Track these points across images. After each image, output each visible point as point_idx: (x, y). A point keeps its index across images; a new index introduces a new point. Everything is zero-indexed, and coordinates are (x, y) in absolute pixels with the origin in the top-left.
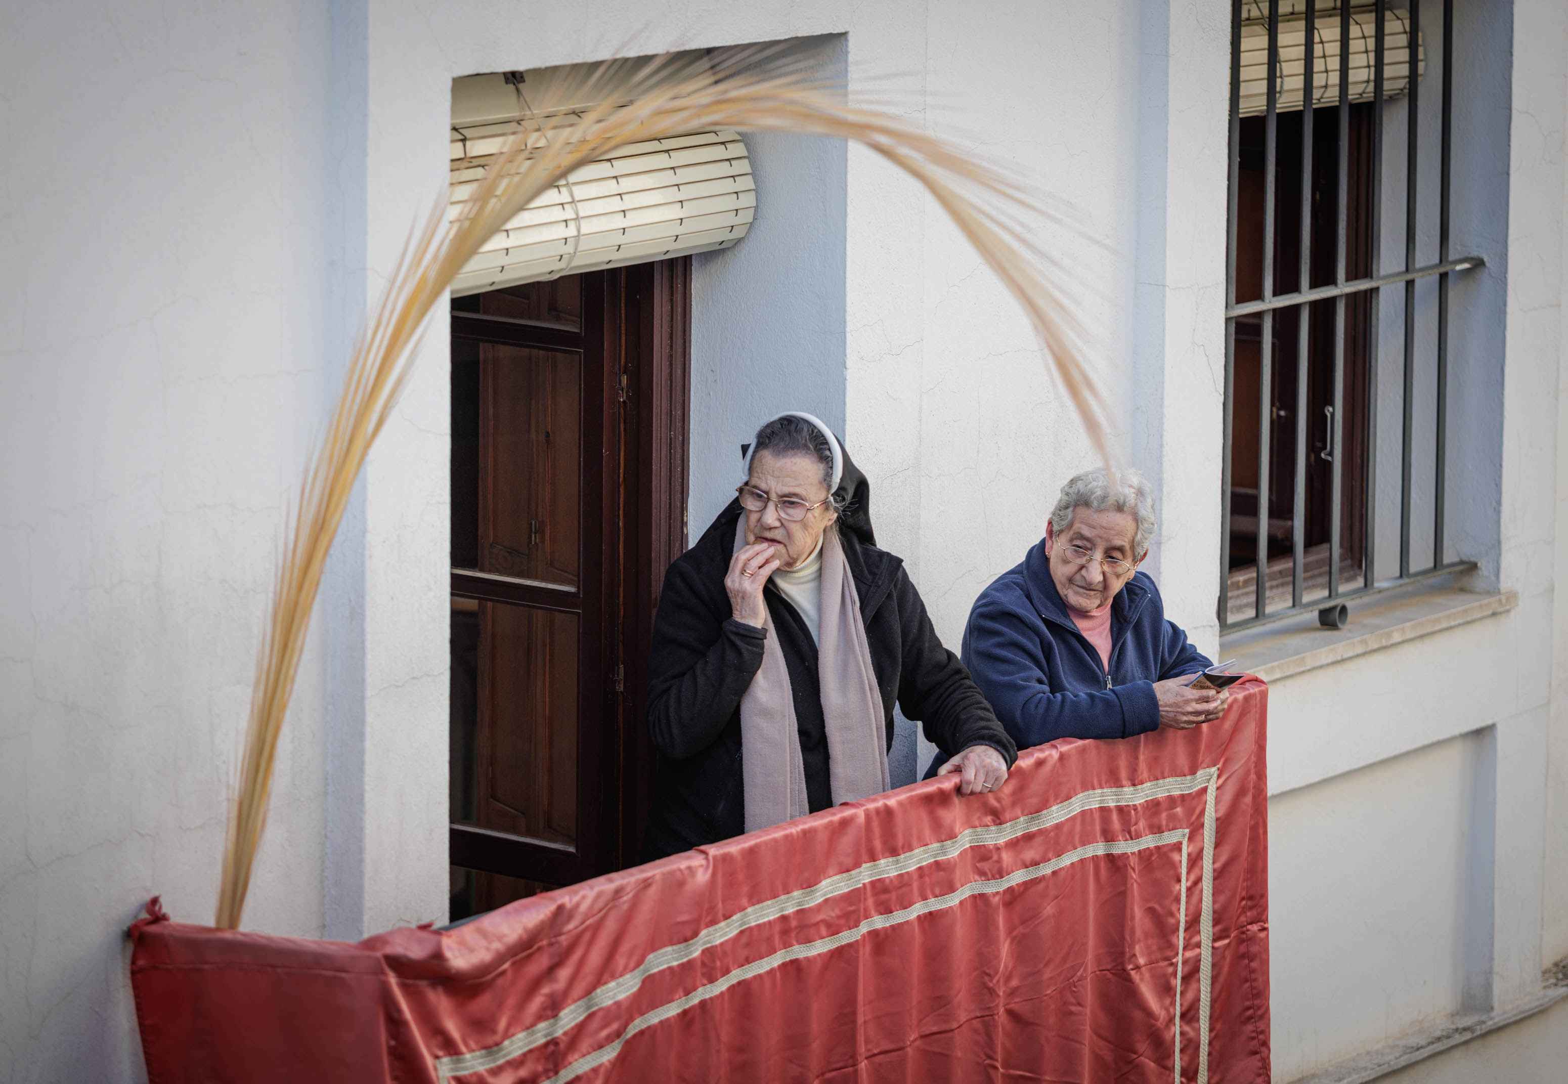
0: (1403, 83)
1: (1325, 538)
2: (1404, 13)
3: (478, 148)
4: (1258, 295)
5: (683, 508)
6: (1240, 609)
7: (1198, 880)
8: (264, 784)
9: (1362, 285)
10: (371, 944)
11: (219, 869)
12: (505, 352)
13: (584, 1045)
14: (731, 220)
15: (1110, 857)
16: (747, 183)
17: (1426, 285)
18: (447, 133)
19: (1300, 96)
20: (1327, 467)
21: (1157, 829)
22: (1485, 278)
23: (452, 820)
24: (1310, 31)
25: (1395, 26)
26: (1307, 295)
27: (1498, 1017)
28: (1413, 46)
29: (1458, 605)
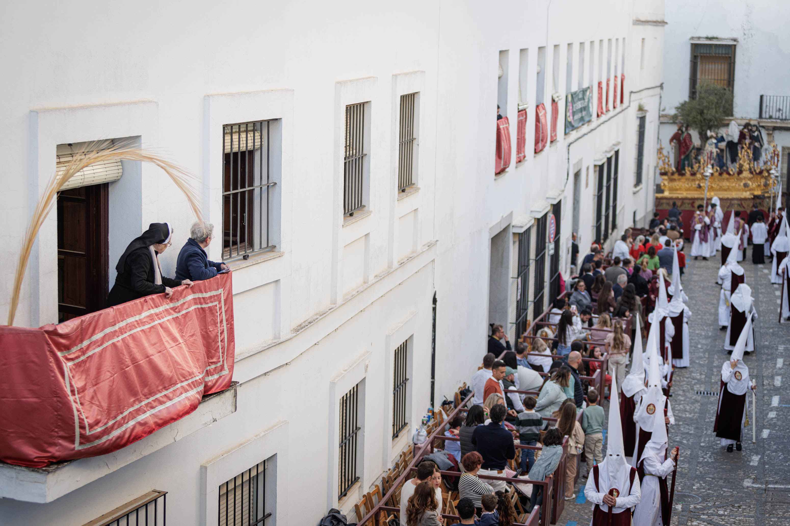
0: (259, 146)
1: (244, 241)
2: (259, 132)
3: (62, 160)
4: (229, 191)
5: (108, 236)
6: (227, 256)
7: (221, 313)
8: (18, 295)
9: (251, 188)
10: (41, 328)
11: (8, 313)
12: (69, 204)
13: (90, 349)
14: (117, 175)
15: (202, 308)
16: (121, 167)
17: (264, 188)
18: (55, 157)
19: (230, 150)
20: (244, 226)
21: (212, 302)
22: (277, 187)
23: (59, 302)
24: (239, 135)
25: (257, 134)
26: (240, 190)
27: (282, 340)
28: (261, 138)
29: (271, 255)
